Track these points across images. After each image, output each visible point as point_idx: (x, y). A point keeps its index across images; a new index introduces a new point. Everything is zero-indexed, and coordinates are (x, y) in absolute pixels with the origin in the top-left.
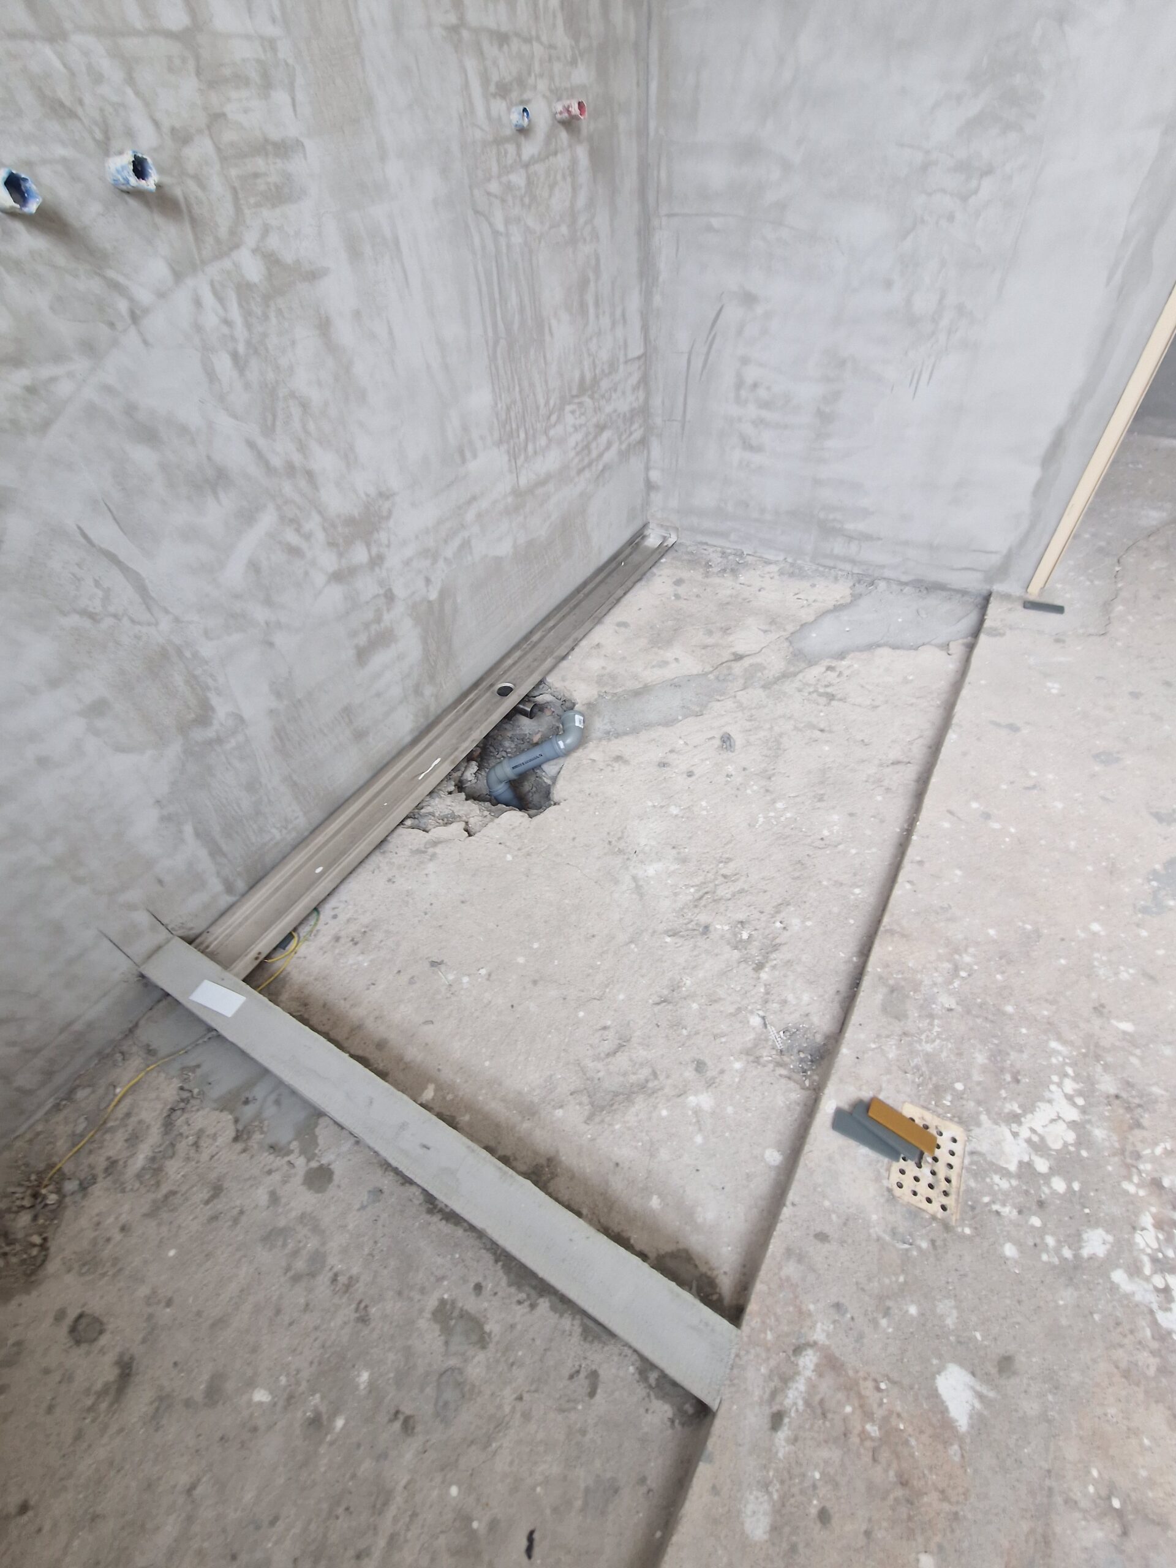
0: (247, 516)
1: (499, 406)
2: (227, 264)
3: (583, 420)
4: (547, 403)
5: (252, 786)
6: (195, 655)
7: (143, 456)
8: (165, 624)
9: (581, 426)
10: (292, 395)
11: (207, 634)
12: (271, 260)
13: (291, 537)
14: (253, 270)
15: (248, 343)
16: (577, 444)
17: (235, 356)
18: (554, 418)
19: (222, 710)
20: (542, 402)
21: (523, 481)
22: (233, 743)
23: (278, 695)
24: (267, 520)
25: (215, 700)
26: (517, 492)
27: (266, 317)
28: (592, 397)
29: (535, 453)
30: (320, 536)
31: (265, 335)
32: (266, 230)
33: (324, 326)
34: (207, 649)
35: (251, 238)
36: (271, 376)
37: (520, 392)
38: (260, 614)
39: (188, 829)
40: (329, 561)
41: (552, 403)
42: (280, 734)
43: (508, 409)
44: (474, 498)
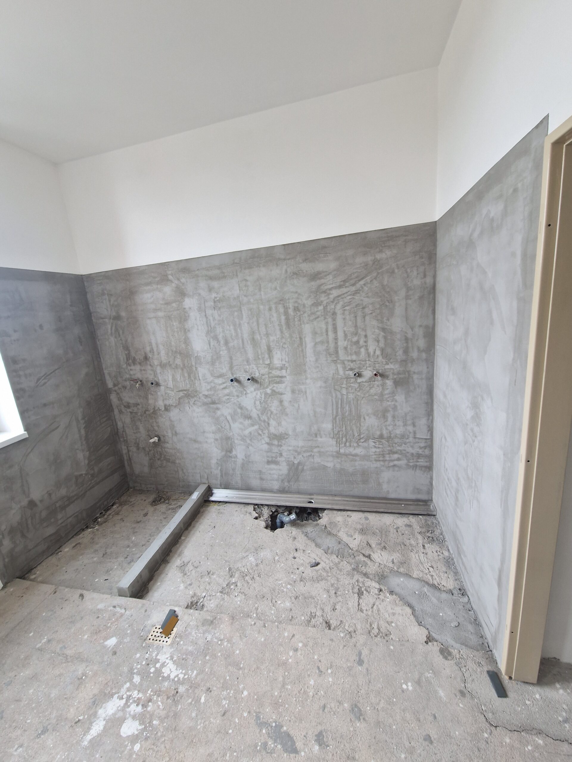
0: (253, 425)
1: (335, 430)
2: (264, 390)
3: (381, 446)
4: (360, 435)
5: (234, 470)
6: (234, 441)
7: (239, 411)
8: (231, 434)
9: (379, 448)
10: (270, 410)
11: (237, 439)
12: (273, 391)
13: (260, 432)
14: (269, 391)
15: (264, 401)
16: (376, 452)
17: (260, 402)
18: (362, 440)
19: (234, 453)
20: (356, 435)
21: (342, 451)
22: (233, 459)
23: (246, 457)
24: (256, 427)
25: (233, 450)
26: (338, 453)
27: (269, 398)
28: (388, 441)
29: (350, 446)
30: (267, 435)
31: (267, 401)
32: (274, 387)
33: (281, 402)
34: (236, 441)
35: (270, 388)
36: (266, 406)
37: (346, 429)
38: (248, 441)
39: (219, 468)
40: (267, 440)
41: (362, 436)
42: (243, 464)
43: (339, 432)
44: (318, 447)
